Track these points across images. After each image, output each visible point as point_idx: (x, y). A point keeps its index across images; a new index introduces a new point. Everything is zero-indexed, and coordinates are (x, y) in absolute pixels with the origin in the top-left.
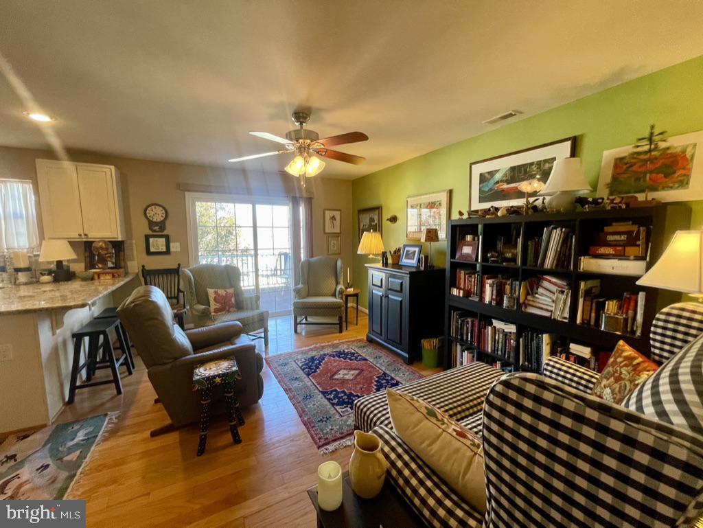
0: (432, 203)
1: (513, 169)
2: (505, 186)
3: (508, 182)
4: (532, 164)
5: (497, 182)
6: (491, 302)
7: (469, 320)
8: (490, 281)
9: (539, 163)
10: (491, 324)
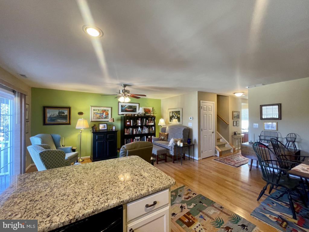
0: (104, 110)
1: (129, 106)
2: (127, 109)
3: (128, 109)
4: (133, 106)
5: (126, 108)
6: (135, 134)
7: (130, 139)
8: (135, 129)
9: (134, 106)
10: (135, 138)
